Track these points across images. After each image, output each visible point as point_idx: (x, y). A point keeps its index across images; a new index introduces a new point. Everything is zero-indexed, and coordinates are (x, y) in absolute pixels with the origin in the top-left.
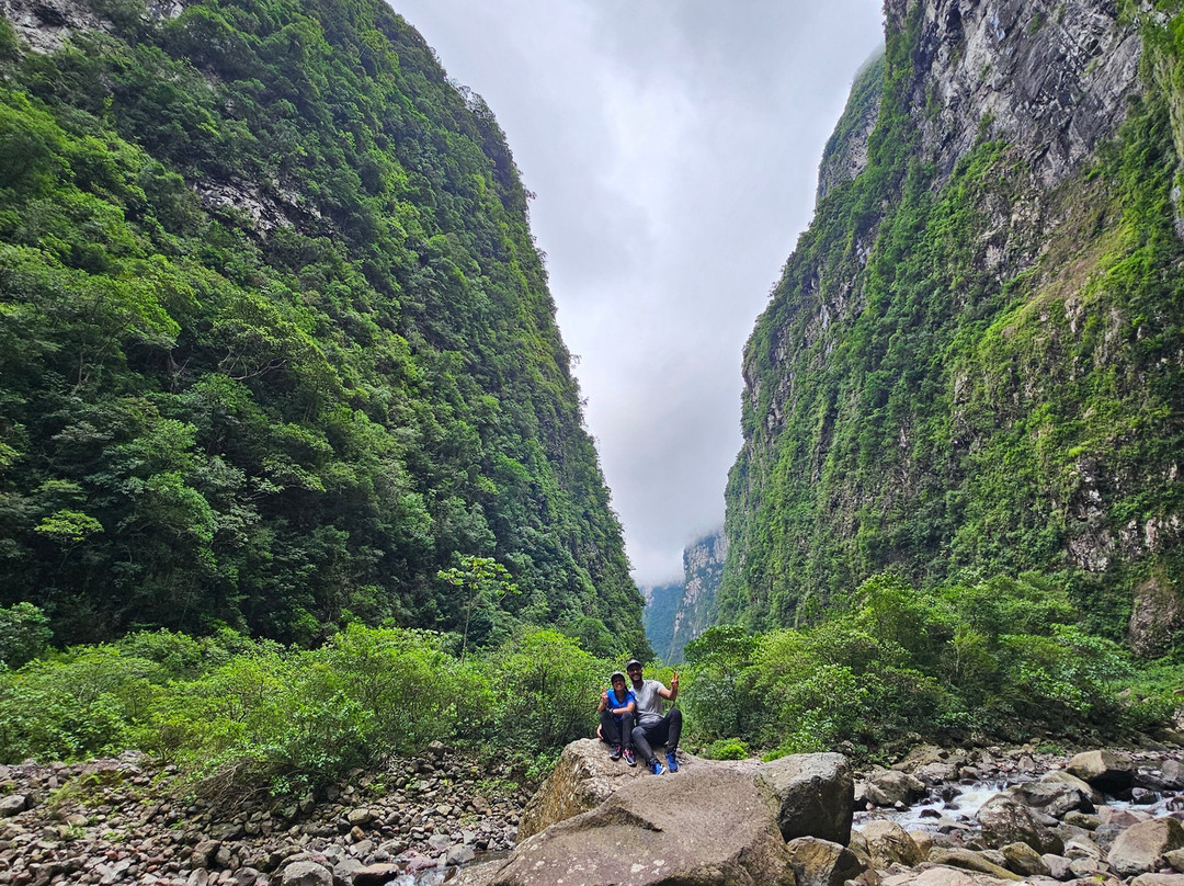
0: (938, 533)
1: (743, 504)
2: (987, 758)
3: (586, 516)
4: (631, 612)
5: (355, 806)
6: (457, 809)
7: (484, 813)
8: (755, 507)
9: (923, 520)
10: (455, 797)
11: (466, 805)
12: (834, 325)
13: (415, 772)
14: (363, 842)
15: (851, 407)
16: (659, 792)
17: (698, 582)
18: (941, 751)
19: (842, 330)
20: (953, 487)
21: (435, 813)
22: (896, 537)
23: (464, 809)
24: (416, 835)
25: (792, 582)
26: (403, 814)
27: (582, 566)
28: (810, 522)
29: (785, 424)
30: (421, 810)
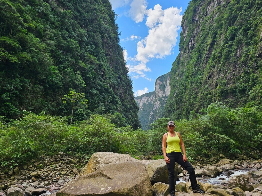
0: (246, 88)
1: (177, 75)
2: (245, 163)
3: (119, 77)
4: (134, 112)
5: (33, 171)
6: (68, 173)
7: (77, 174)
8: (181, 77)
9: (241, 83)
10: (67, 169)
11: (71, 172)
12: (219, 7)
13: (54, 161)
14: (36, 182)
15: (221, 40)
16: (113, 168)
17: (158, 102)
18: (230, 160)
19: (221, 9)
20: (253, 72)
21: (60, 174)
22: (231, 89)
23: (70, 173)
24: (54, 180)
25: (191, 104)
26: (49, 174)
27: (117, 95)
28: (200, 82)
29: (195, 46)
30: (56, 173)
